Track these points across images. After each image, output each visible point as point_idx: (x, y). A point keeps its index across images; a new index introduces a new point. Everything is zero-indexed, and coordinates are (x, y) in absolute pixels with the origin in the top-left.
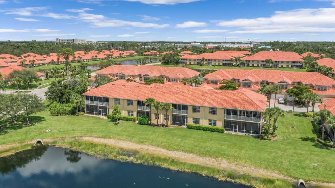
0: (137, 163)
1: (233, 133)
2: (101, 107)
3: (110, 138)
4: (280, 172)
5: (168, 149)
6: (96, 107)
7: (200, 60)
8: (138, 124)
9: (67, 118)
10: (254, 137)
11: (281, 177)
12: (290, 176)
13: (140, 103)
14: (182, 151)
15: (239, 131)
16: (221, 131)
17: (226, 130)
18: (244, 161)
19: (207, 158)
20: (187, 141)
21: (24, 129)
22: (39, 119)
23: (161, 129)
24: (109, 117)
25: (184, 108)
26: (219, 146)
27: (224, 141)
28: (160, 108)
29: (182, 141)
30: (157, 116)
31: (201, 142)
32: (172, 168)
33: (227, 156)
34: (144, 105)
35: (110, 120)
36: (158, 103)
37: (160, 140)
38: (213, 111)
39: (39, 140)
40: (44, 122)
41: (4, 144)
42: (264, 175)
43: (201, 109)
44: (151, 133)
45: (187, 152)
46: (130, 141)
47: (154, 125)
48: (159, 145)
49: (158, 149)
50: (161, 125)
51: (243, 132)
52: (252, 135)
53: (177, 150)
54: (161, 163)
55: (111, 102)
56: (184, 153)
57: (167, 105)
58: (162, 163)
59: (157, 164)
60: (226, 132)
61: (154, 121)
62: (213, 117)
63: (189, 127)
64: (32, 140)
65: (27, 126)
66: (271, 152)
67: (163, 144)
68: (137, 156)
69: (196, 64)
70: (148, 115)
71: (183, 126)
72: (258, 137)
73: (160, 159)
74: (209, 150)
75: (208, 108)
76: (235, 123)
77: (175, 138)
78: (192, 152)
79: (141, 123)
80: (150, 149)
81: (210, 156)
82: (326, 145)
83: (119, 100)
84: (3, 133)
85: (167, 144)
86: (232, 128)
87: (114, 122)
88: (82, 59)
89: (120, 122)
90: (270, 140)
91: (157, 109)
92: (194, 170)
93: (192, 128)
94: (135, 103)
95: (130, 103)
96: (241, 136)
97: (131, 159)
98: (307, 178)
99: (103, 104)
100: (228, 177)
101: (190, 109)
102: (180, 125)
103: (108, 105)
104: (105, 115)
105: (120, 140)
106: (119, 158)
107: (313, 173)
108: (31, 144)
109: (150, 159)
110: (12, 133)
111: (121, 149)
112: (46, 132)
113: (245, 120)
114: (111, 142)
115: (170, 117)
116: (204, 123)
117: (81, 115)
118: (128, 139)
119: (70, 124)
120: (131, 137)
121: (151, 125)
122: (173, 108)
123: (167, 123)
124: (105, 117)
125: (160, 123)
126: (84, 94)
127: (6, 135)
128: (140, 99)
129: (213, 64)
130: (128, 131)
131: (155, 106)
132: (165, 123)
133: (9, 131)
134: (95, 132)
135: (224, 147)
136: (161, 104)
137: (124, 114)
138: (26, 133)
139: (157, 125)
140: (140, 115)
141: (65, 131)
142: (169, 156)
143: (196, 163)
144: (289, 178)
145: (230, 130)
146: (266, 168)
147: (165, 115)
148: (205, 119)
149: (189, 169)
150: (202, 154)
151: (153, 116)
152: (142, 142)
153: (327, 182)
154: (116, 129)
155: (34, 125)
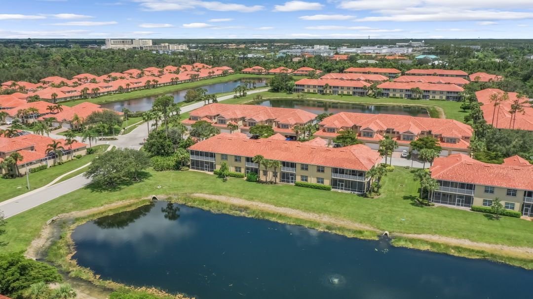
0: (249, 217)
1: (340, 191)
2: (207, 163)
3: (221, 195)
4: (372, 225)
5: (276, 205)
6: (202, 162)
7: (322, 86)
8: (246, 180)
9: (172, 174)
10: (359, 195)
11: (371, 229)
12: (378, 229)
13: (248, 160)
14: (289, 207)
15: (345, 189)
16: (328, 189)
17: (333, 188)
18: (343, 216)
19: (311, 214)
20: (294, 198)
21: (136, 185)
22: (146, 175)
23: (270, 186)
24: (216, 173)
25: (293, 165)
26: (323, 203)
27: (329, 199)
28: (269, 166)
29: (289, 198)
30: (265, 173)
31: (307, 199)
32: (279, 221)
33: (329, 212)
34: (252, 162)
35: (217, 176)
36: (267, 161)
37: (269, 197)
38: (321, 169)
39: (154, 196)
40: (151, 178)
41: (123, 199)
42: (357, 228)
43: (309, 168)
44: (259, 190)
45: (293, 208)
46: (241, 198)
47: (262, 182)
48: (267, 201)
49: (267, 206)
50: (269, 182)
51: (349, 190)
52: (357, 193)
53: (284, 207)
54: (269, 217)
55: (218, 158)
56: (290, 209)
57: (276, 162)
58: (271, 217)
59: (267, 218)
60: (333, 190)
61: (263, 178)
62: (320, 175)
63: (297, 185)
64: (147, 196)
65: (137, 183)
66: (369, 209)
67: (272, 201)
68: (248, 211)
69: (316, 92)
70: (256, 171)
71: (291, 184)
72: (362, 195)
73: (269, 214)
74: (314, 206)
75: (316, 167)
76: (342, 181)
77: (283, 196)
78: (298, 208)
79: (249, 180)
80: (259, 205)
81: (314, 212)
82: (423, 204)
83: (226, 155)
84: (118, 189)
85: (275, 201)
86: (339, 186)
87: (222, 179)
88: (158, 83)
89: (228, 178)
90: (373, 198)
91: (266, 167)
92: (298, 223)
93: (300, 186)
94: (243, 160)
95: (238, 159)
96: (347, 194)
97: (243, 214)
98: (392, 230)
99: (209, 160)
100: (326, 229)
101: (298, 167)
102: (288, 182)
103: (215, 160)
104: (212, 171)
105: (230, 196)
106: (232, 213)
107: (398, 226)
108: (148, 200)
109: (260, 214)
110: (126, 190)
111: (233, 205)
112: (157, 189)
113: (351, 178)
114: (223, 199)
115: (278, 174)
116: (312, 181)
117: (186, 170)
118: (238, 196)
119: (179, 181)
120: (241, 194)
121: (259, 182)
122: (282, 165)
123: (276, 180)
124: (212, 173)
125: (268, 180)
126: (189, 148)
127: (122, 191)
128: (249, 156)
129: (340, 93)
130: (238, 189)
131: (263, 164)
132: (273, 180)
133: (123, 187)
134: (205, 189)
135: (328, 205)
136: (270, 162)
137: (232, 170)
138: (139, 189)
139: (266, 182)
140: (248, 172)
141: (175, 188)
142: (277, 211)
143: (301, 217)
144: (378, 230)
145: (336, 188)
146: (361, 222)
147: (273, 172)
148: (313, 177)
149: (294, 222)
150: (308, 210)
151: (261, 173)
152: (252, 199)
153: (407, 233)
154: (225, 186)
155: (143, 181)
